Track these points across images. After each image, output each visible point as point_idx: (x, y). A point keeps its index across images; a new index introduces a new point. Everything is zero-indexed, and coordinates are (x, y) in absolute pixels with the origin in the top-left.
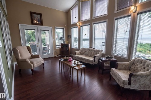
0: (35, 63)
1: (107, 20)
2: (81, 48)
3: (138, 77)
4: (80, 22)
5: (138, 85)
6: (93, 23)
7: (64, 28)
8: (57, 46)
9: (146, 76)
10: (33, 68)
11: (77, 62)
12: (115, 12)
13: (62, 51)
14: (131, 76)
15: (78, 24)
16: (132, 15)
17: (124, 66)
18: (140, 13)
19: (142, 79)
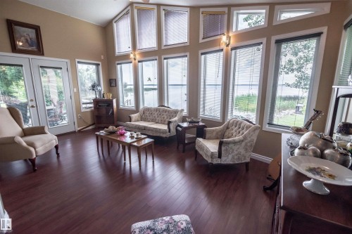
0: (38, 144)
1: (188, 54)
2: (141, 107)
3: (230, 146)
4: (136, 53)
5: (230, 156)
6: (163, 57)
7: (100, 63)
8: (84, 106)
9: (239, 142)
10: (34, 156)
11: (137, 135)
12: (201, 41)
13: (97, 116)
14: (221, 144)
15: (132, 56)
16: (224, 50)
17: (214, 134)
18: (235, 48)
19: (235, 147)
